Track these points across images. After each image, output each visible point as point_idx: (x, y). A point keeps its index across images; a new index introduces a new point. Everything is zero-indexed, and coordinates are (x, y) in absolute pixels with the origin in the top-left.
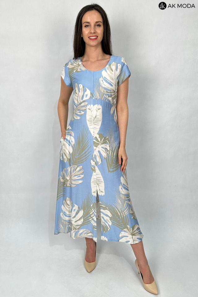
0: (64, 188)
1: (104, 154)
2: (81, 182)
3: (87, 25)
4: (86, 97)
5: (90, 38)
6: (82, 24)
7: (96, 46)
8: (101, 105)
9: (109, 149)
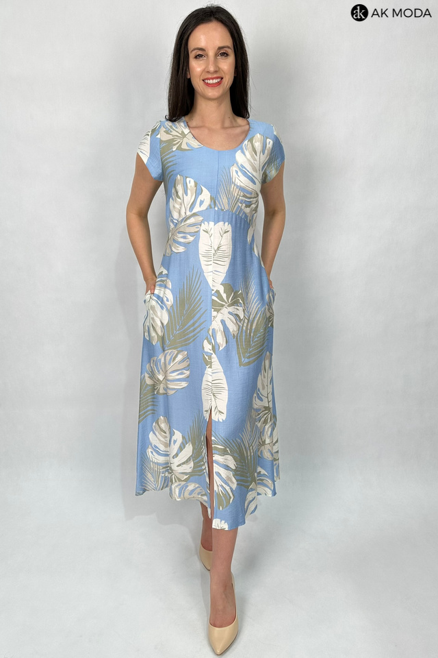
0: (154, 398)
1: (232, 328)
2: (184, 384)
3: (199, 55)
4: (201, 204)
5: (206, 81)
6: (189, 52)
7: (219, 99)
8: (230, 223)
9: (242, 317)
